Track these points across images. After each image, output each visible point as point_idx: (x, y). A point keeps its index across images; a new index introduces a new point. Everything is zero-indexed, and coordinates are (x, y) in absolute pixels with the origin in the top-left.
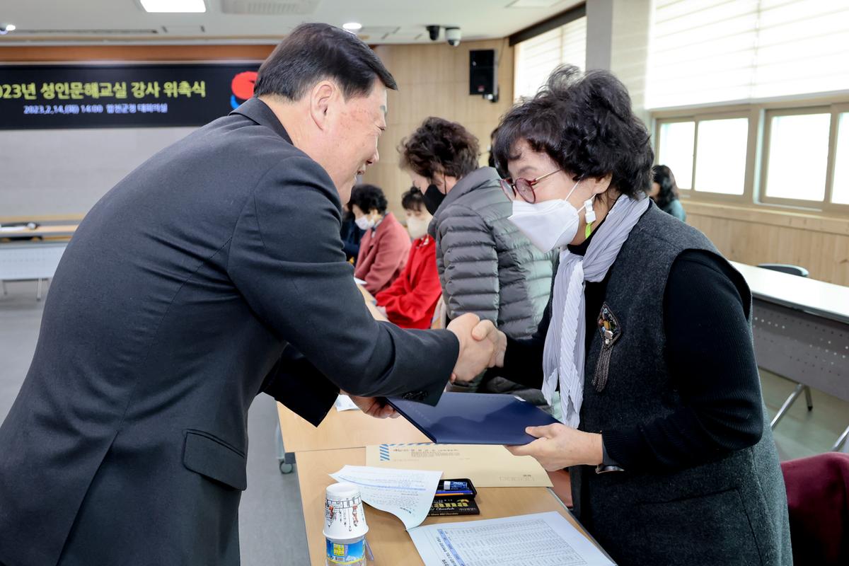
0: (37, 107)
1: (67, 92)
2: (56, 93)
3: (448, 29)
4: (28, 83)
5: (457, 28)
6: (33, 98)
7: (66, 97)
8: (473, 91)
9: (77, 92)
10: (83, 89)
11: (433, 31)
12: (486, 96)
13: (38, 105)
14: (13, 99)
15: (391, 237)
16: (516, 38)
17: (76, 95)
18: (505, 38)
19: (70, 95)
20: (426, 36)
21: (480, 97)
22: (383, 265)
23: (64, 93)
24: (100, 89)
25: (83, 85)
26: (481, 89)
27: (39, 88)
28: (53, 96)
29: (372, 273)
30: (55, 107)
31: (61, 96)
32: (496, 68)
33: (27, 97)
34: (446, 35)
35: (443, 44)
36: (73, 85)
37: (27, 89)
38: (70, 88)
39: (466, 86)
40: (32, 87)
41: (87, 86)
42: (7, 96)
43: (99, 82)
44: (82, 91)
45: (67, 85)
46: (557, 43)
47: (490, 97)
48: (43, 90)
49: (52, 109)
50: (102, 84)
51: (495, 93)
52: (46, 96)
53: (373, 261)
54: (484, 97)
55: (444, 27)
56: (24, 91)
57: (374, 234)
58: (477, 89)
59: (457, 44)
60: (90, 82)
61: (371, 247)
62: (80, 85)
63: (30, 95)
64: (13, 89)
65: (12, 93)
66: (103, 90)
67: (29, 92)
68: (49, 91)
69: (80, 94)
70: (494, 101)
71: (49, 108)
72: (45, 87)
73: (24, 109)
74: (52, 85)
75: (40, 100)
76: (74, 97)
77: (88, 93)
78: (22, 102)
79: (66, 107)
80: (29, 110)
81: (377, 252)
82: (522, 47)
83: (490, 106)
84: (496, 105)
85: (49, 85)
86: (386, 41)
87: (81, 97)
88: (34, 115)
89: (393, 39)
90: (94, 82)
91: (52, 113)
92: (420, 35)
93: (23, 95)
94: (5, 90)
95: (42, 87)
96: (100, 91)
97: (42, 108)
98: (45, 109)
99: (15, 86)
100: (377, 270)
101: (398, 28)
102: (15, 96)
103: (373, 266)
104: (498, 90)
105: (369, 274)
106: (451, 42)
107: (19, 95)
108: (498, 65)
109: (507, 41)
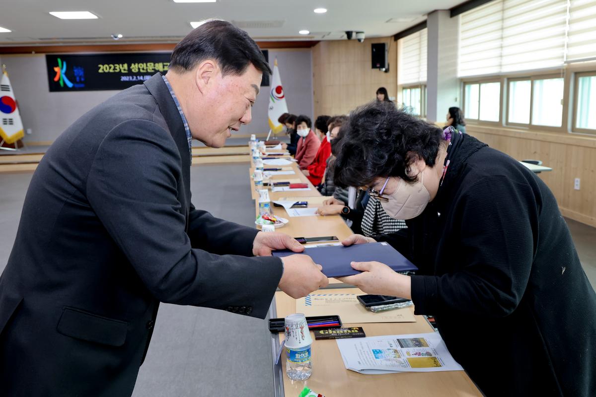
0: (128, 77)
1: (145, 68)
2: (139, 69)
3: (357, 33)
4: (123, 63)
5: (362, 32)
6: (126, 72)
7: (145, 71)
8: (374, 66)
9: (151, 68)
10: (154, 66)
11: (349, 34)
12: (381, 69)
13: (129, 76)
14: (115, 72)
15: (313, 142)
16: (398, 36)
17: (150, 70)
18: (391, 36)
19: (147, 70)
20: (345, 37)
21: (377, 70)
22: (309, 155)
23: (143, 69)
24: (164, 66)
25: (154, 64)
26: (378, 65)
27: (129, 66)
28: (137, 70)
29: (304, 159)
30: (138, 77)
31: (141, 71)
32: (386, 53)
33: (123, 71)
34: (356, 36)
35: (354, 40)
36: (148, 64)
37: (123, 67)
38: (147, 66)
39: (370, 64)
40: (126, 66)
41: (157, 65)
42: (111, 71)
43: (163, 62)
44: (153, 68)
45: (145, 64)
46: (417, 40)
47: (384, 69)
48: (131, 67)
49: (137, 78)
50: (165, 64)
51: (386, 66)
52: (133, 70)
53: (304, 153)
54: (380, 70)
55: (355, 32)
56: (121, 68)
57: (304, 140)
58: (376, 65)
59: (362, 41)
60: (158, 62)
61: (303, 147)
62: (152, 64)
63: (125, 70)
64: (115, 67)
65: (115, 69)
66: (165, 67)
67: (123, 68)
68: (135, 67)
69: (153, 69)
70: (386, 71)
71: (135, 77)
72: (133, 66)
73: (121, 78)
74: (136, 65)
75: (130, 73)
76: (149, 71)
77: (157, 69)
78: (120, 74)
79: (145, 77)
80: (124, 79)
81: (306, 149)
82: (401, 41)
83: (384, 75)
84: (387, 74)
85: (135, 64)
86: (324, 39)
87: (153, 71)
88: (127, 81)
89: (327, 38)
90: (160, 62)
91: (137, 80)
92: (343, 36)
93: (120, 70)
94: (110, 68)
95: (131, 66)
96: (164, 68)
97: (131, 78)
98: (133, 78)
99: (116, 65)
100: (306, 158)
101: (330, 33)
102: (116, 71)
103: (304, 156)
104: (389, 65)
105: (302, 160)
106: (359, 40)
107: (118, 70)
108: (388, 52)
109: (393, 38)
